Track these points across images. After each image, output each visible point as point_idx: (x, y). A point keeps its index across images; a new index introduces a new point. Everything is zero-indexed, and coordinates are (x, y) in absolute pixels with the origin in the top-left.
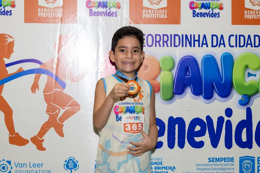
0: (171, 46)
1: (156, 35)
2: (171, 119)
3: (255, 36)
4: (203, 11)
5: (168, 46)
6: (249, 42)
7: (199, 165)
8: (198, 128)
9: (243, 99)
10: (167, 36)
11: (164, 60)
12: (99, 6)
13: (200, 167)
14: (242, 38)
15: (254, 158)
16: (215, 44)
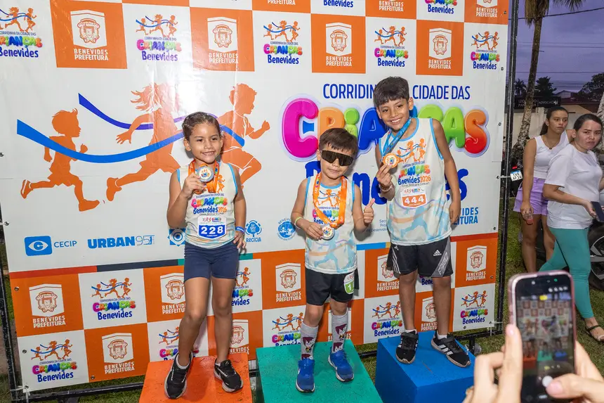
0: (356, 97)
1: (340, 85)
2: (355, 175)
3: (438, 87)
4: (389, 59)
5: (352, 97)
6: (432, 94)
7: (383, 221)
10: (352, 86)
11: (349, 113)
12: (278, 51)
13: (383, 223)
14: (426, 89)
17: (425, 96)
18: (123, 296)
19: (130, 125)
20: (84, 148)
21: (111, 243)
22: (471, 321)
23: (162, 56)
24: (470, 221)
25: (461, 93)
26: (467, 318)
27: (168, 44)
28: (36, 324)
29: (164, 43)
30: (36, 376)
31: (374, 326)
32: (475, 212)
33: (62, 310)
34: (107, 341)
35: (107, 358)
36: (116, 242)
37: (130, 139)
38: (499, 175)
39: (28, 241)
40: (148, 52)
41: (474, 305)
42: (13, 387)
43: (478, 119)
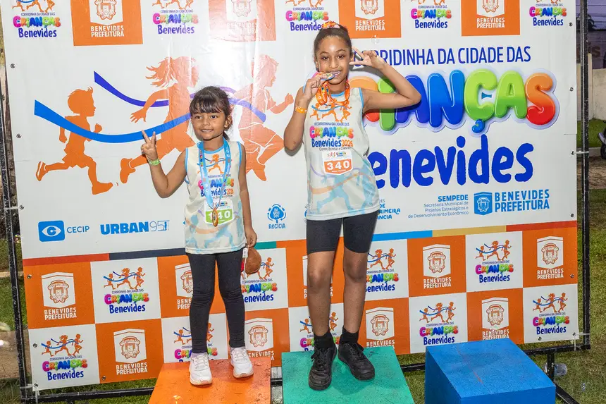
2: (393, 152)
3: (489, 49)
4: (428, 20)
6: (483, 57)
7: (428, 206)
8: (425, 162)
9: (477, 125)
12: (302, 18)
13: (429, 208)
14: (474, 51)
15: (491, 194)
16: (442, 60)
17: (474, 59)
18: (136, 288)
19: (145, 102)
20: (98, 127)
21: (124, 228)
22: (547, 331)
23: (178, 30)
24: (538, 205)
25: (518, 55)
26: (542, 327)
27: (184, 16)
28: (48, 316)
29: (180, 15)
30: (46, 373)
31: (423, 332)
32: (545, 195)
33: (73, 302)
34: (119, 337)
35: (119, 358)
36: (129, 228)
37: (144, 117)
38: (575, 151)
39: (42, 225)
40: (164, 25)
41: (550, 310)
42: (23, 384)
43: (543, 84)
